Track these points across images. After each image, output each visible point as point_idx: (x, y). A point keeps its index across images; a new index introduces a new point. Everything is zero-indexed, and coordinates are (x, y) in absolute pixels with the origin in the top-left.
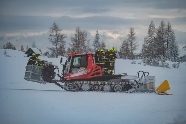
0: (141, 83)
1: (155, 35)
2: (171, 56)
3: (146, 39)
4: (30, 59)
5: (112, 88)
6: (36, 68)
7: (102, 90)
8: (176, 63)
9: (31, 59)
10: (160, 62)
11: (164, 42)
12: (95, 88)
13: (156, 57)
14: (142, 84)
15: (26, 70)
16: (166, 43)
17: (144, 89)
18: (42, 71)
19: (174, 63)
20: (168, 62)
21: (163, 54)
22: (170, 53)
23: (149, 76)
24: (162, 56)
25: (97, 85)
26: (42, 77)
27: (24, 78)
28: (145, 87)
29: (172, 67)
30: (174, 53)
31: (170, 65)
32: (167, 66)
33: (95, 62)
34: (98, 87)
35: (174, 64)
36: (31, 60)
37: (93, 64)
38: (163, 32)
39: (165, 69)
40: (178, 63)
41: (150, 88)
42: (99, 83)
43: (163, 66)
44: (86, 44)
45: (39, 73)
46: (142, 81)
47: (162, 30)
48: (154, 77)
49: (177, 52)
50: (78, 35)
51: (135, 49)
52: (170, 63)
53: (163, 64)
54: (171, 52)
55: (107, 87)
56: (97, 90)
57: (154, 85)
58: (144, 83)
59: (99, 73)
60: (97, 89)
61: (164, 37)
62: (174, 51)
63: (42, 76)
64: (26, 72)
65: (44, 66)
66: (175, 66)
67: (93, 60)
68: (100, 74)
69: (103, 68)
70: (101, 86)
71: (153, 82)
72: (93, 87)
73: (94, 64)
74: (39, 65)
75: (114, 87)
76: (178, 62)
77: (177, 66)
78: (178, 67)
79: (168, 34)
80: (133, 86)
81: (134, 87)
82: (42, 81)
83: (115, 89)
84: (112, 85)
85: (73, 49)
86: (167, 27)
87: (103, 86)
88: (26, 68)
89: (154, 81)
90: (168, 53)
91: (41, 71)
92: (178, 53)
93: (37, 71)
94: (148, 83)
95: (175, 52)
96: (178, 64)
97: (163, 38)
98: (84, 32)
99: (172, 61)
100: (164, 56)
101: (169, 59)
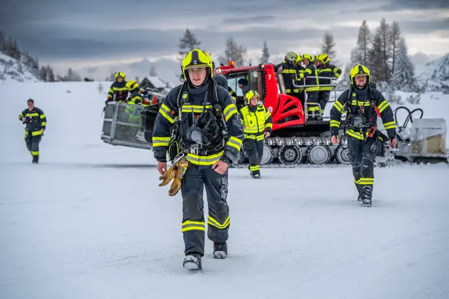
0: (405, 137)
1: (370, 46)
2: (401, 83)
3: (355, 55)
4: (112, 88)
5: (333, 153)
6: (127, 111)
7: (306, 160)
8: (414, 94)
9: (115, 87)
11: (386, 58)
12: (287, 157)
14: (408, 140)
15: (106, 117)
16: (391, 60)
17: (414, 152)
18: (143, 118)
19: (410, 94)
20: (398, 93)
21: (387, 79)
22: (399, 77)
23: (425, 120)
25: (292, 147)
26: (143, 133)
27: (102, 138)
28: (417, 147)
29: (408, 103)
30: (407, 78)
33: (283, 88)
34: (294, 155)
35: (411, 97)
36: (115, 89)
37: (279, 92)
38: (384, 40)
40: (418, 94)
41: (429, 150)
42: (299, 142)
43: (391, 101)
45: (137, 123)
46: (406, 134)
47: (382, 37)
48: (442, 120)
49: (412, 74)
50: (230, 52)
52: (402, 94)
53: (391, 97)
54: (402, 76)
55: (319, 153)
56: (291, 162)
57: (444, 143)
58: (412, 139)
59: (295, 117)
60: (291, 159)
61: (387, 49)
62: (406, 74)
63: (142, 130)
64: (105, 122)
65: (148, 103)
66: (412, 100)
67: (278, 81)
68: (298, 118)
69: (306, 103)
70: (302, 151)
71: (439, 136)
72: (283, 154)
73: (281, 92)
74: (137, 102)
75: (336, 150)
76: (417, 92)
77: (416, 100)
78: (418, 102)
79: (394, 43)
80: (388, 148)
81: (391, 149)
82: (142, 142)
83: (339, 157)
84: (330, 147)
86: (392, 30)
87: (309, 149)
88: (104, 110)
89: (441, 132)
90: (395, 77)
91: (139, 117)
92: (414, 77)
93: (131, 116)
94: (425, 137)
95: (409, 75)
96: (418, 96)
97: (385, 51)
98: (241, 47)
99: (405, 91)
100: (389, 82)
101: (399, 89)
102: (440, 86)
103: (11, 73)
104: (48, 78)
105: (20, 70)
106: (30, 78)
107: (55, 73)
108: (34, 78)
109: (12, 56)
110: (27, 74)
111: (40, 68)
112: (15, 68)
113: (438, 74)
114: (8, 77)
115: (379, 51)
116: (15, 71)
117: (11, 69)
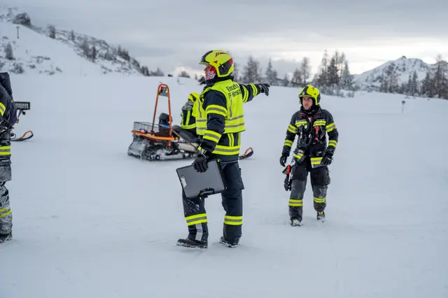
1: (328, 64)
2: (344, 85)
8: (351, 92)
10: (334, 91)
11: (337, 71)
13: (329, 86)
16: (339, 72)
20: (342, 91)
21: (337, 82)
24: (335, 85)
29: (347, 97)
31: (345, 95)
32: (342, 95)
35: (349, 93)
38: (337, 60)
39: (340, 98)
43: (338, 95)
44: (258, 72)
47: (335, 59)
49: (351, 80)
50: (250, 64)
51: (308, 77)
52: (345, 92)
53: (338, 93)
61: (338, 66)
66: (349, 95)
76: (353, 91)
78: (352, 96)
79: (342, 63)
85: (245, 78)
90: (341, 82)
92: (352, 82)
95: (349, 81)
96: (353, 93)
97: (336, 67)
99: (346, 90)
100: (338, 85)
101: (343, 88)
102: (370, 85)
103: (125, 69)
104: (145, 72)
105: (130, 67)
106: (135, 72)
107: (149, 70)
108: (137, 73)
109: (125, 59)
110: (134, 70)
111: (141, 67)
112: (126, 66)
113: (369, 79)
114: (123, 71)
115: (333, 66)
116: (127, 68)
117: (125, 67)
